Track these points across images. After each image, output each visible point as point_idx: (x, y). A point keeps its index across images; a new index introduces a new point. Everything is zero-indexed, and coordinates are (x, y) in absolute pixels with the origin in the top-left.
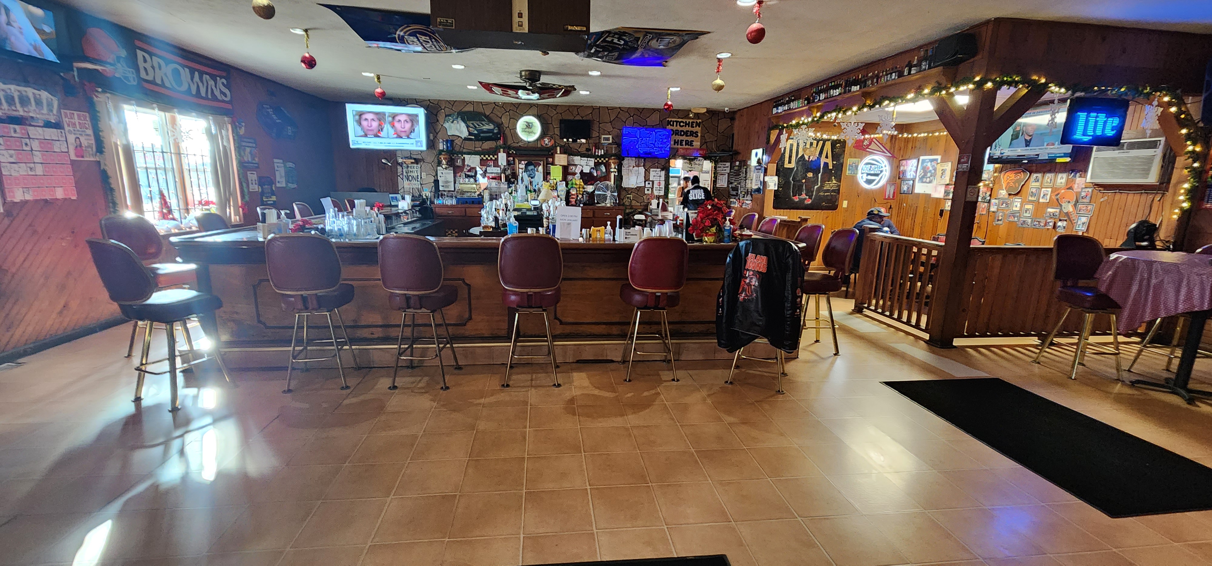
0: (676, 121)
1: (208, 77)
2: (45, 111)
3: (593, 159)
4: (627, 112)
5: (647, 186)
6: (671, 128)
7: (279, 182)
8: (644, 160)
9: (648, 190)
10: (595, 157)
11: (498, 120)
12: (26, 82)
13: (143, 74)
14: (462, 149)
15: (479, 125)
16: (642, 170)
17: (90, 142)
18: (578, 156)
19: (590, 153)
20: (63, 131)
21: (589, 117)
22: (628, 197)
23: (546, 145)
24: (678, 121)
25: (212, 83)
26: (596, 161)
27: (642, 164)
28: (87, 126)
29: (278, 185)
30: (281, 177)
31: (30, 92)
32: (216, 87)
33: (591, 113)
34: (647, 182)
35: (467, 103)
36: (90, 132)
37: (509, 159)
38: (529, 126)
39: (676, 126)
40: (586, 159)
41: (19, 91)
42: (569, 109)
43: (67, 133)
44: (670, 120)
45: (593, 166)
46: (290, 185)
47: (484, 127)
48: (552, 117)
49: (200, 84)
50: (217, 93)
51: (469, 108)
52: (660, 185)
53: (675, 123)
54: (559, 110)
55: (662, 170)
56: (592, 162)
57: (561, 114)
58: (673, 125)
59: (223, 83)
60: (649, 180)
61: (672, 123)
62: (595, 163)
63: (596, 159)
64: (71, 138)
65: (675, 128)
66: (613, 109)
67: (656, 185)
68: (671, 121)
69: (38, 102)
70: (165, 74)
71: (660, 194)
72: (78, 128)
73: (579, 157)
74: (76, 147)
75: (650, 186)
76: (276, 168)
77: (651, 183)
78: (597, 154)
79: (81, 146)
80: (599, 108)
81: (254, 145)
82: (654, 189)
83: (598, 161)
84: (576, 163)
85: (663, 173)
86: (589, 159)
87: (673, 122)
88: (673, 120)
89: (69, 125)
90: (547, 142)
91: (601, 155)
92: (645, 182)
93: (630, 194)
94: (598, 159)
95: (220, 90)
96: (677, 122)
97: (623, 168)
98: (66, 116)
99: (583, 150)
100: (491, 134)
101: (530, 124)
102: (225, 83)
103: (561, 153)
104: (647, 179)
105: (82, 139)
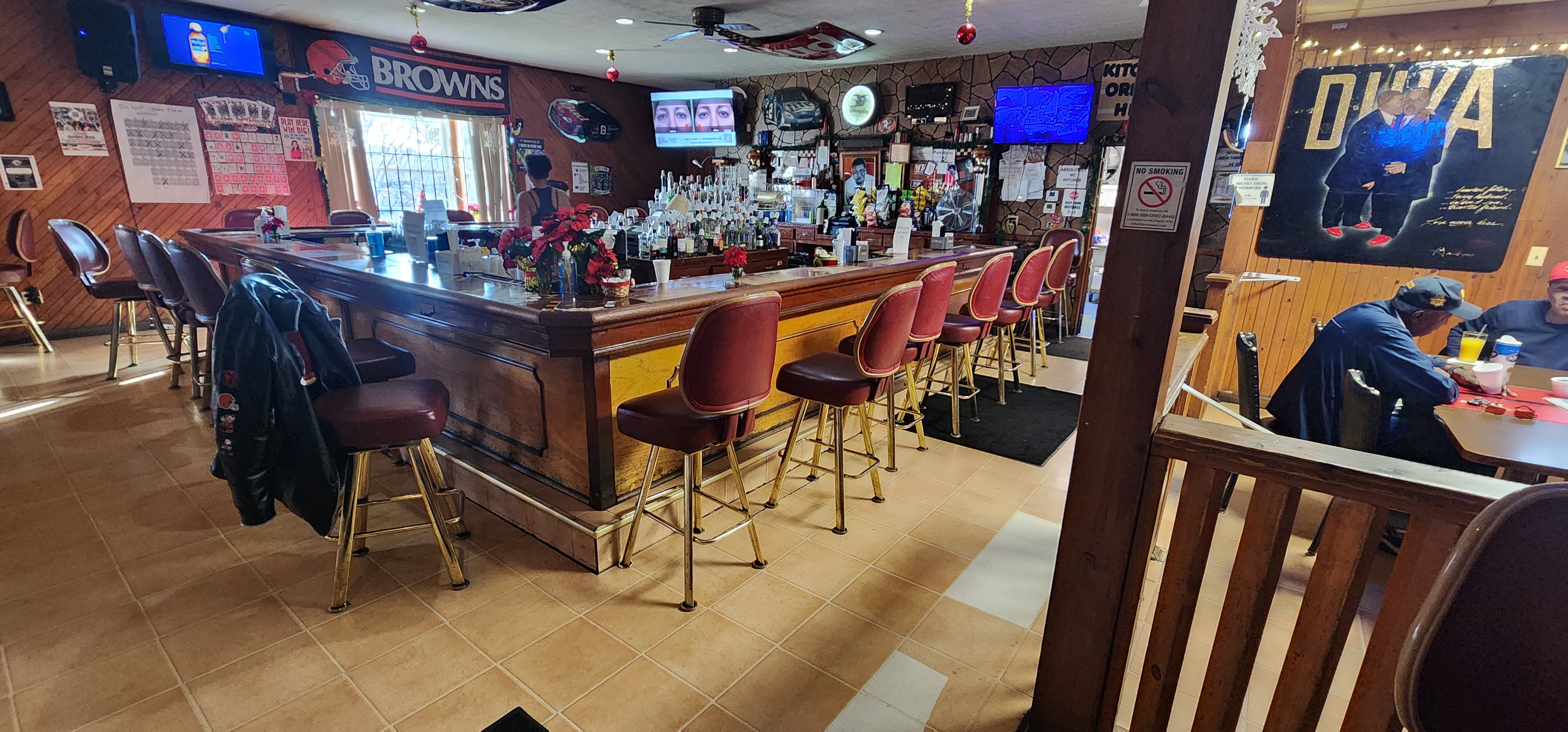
0: (1123, 65)
1: (473, 76)
2: (260, 118)
3: (954, 151)
4: (1024, 58)
5: (1049, 198)
6: (1113, 80)
7: (577, 187)
8: (1048, 150)
9: (1049, 207)
10: (956, 146)
11: (824, 97)
12: (241, 95)
13: (378, 79)
14: (780, 142)
15: (796, 107)
16: (1041, 167)
17: (309, 145)
18: (929, 146)
19: (951, 140)
20: (279, 136)
21: (956, 77)
22: (1011, 219)
23: (885, 130)
24: (1130, 65)
25: (476, 82)
26: (959, 154)
27: (1043, 157)
28: (307, 130)
29: (575, 191)
30: (581, 181)
31: (245, 103)
32: (484, 85)
33: (959, 69)
34: (1048, 192)
35: (789, 76)
36: (310, 136)
37: (832, 154)
38: (860, 101)
39: (1125, 74)
40: (941, 150)
41: (233, 102)
42: (923, 67)
43: (283, 138)
44: (1111, 63)
45: (953, 163)
46: (597, 191)
47: (803, 110)
48: (897, 84)
49: (459, 85)
50: (486, 93)
51: (791, 84)
52: (1075, 198)
53: (1122, 69)
54: (909, 71)
55: (1083, 167)
56: (951, 156)
57: (911, 76)
58: (1117, 75)
59: (496, 82)
60: (1053, 187)
61: (1114, 70)
62: (956, 157)
63: (959, 151)
64: (288, 142)
65: (1119, 80)
66: (997, 56)
67: (1067, 198)
68: (1114, 65)
69: (253, 112)
70: (410, 78)
71: (1074, 216)
72: (296, 132)
73: (931, 148)
74: (293, 149)
75: (1055, 198)
76: (574, 172)
77: (1057, 193)
78: (960, 141)
79: (298, 148)
80: (973, 59)
81: (540, 147)
82: (1063, 205)
83: (962, 153)
84: (927, 159)
85: (1085, 173)
86: (946, 150)
87: (1119, 67)
88: (1117, 63)
89: (286, 130)
90: (885, 126)
91: (967, 142)
92: (1045, 191)
93: (1015, 214)
94: (962, 150)
95: (490, 88)
96: (1126, 66)
97: (1001, 165)
98: (284, 122)
99: (940, 135)
100: (811, 119)
101: (862, 99)
102: (500, 82)
103: (901, 142)
104: (1049, 185)
105: (300, 143)
